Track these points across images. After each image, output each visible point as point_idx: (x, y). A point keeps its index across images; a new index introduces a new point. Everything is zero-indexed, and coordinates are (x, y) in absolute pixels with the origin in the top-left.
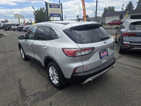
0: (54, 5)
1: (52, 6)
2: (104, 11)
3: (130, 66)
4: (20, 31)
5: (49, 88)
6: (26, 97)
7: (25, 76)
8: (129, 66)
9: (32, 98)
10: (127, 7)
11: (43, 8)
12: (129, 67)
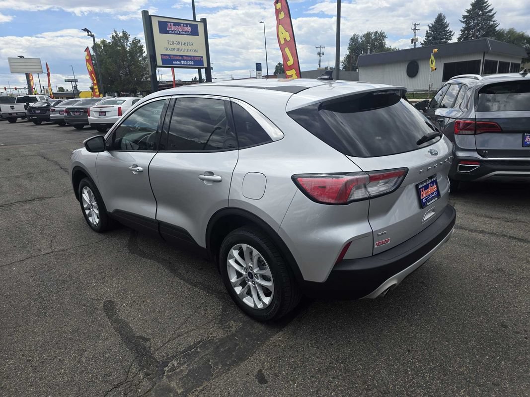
0: (176, 24)
1: (172, 28)
2: (349, 48)
3: (488, 233)
4: (37, 122)
5: (234, 326)
6: (158, 362)
7: (126, 291)
8: (486, 233)
9: (180, 364)
10: (428, 35)
11: (124, 33)
12: (487, 236)
